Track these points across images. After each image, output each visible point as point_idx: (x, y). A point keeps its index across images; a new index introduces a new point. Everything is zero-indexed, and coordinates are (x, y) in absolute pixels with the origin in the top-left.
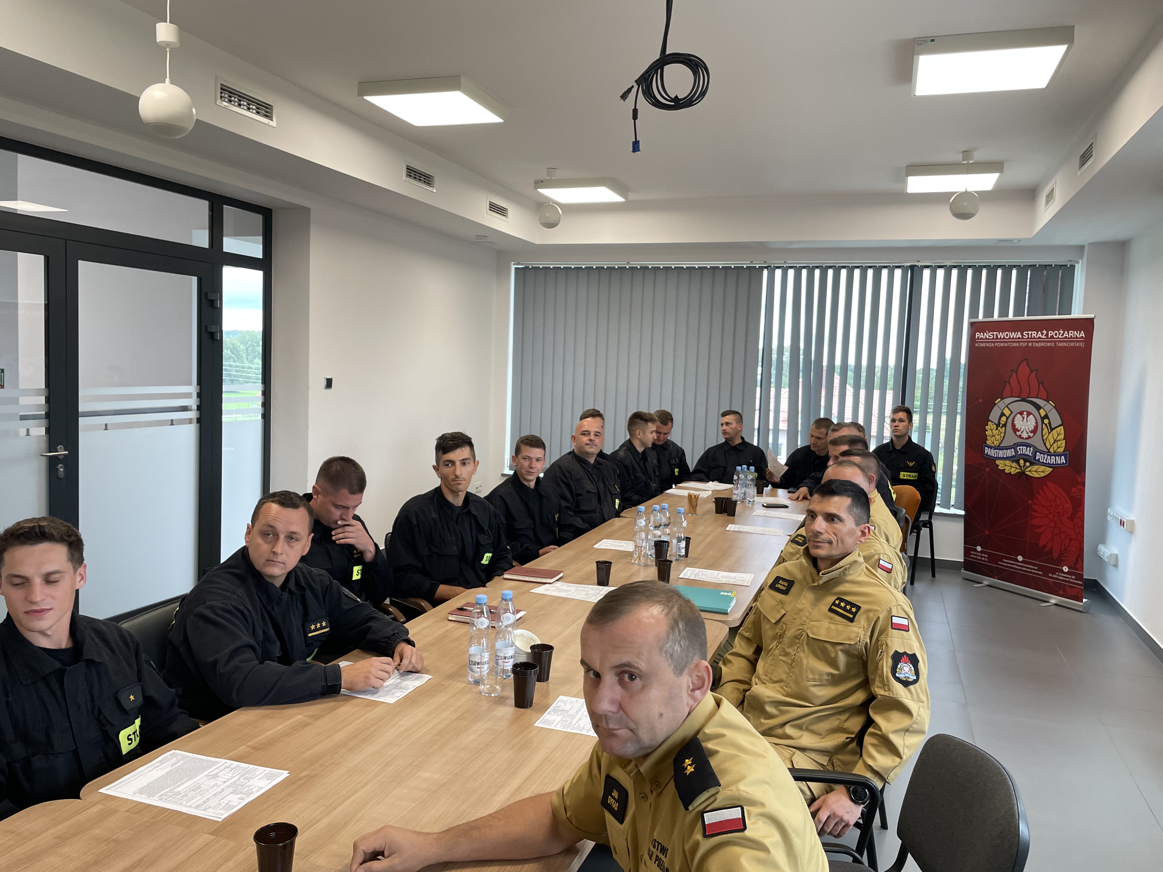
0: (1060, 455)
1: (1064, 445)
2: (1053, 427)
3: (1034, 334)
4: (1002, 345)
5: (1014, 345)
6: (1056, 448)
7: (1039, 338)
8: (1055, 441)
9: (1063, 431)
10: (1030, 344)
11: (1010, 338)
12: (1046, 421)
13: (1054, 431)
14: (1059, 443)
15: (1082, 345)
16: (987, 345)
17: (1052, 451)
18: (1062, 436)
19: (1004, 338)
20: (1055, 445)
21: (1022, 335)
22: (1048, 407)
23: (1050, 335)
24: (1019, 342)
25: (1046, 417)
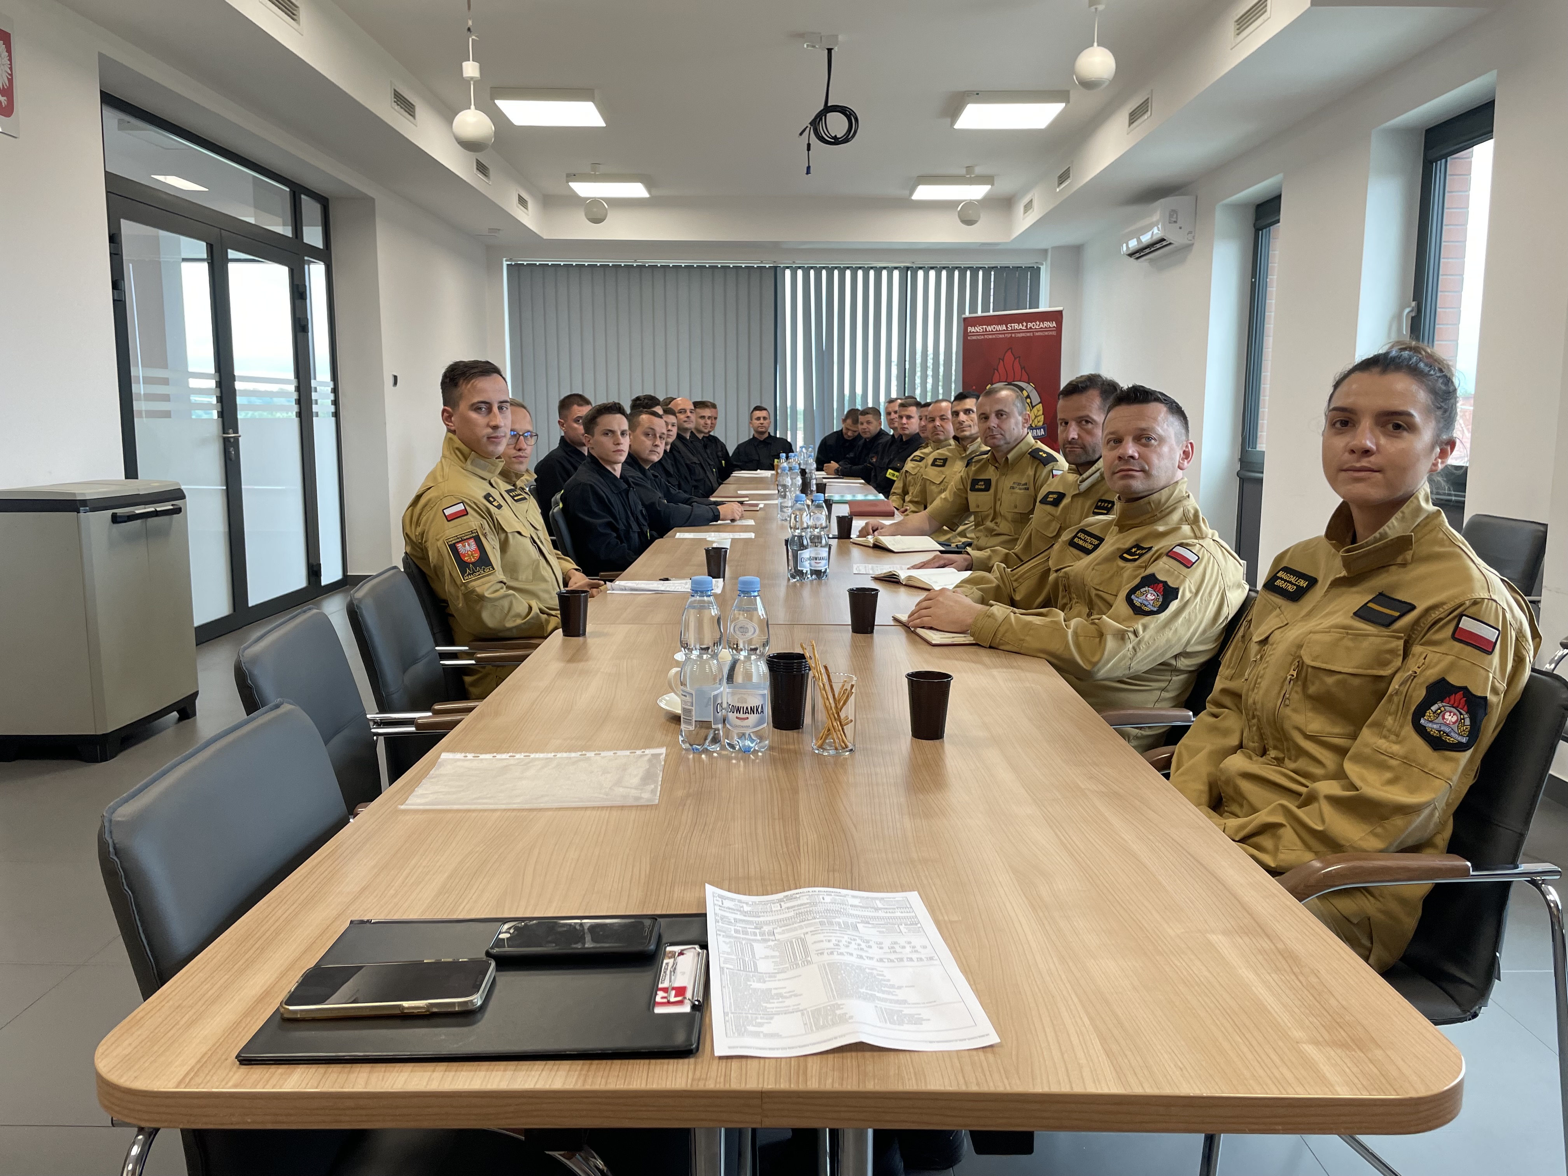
0: (1040, 428)
1: (1043, 419)
2: (1034, 405)
3: (1016, 326)
4: (990, 337)
5: (1001, 336)
6: (1036, 423)
7: (1021, 329)
8: (1036, 417)
9: (1041, 408)
10: (1013, 335)
11: (997, 331)
12: (1028, 400)
13: (1035, 409)
14: (1039, 418)
15: (1054, 333)
16: (978, 337)
17: (1034, 426)
18: (1041, 412)
19: (992, 331)
20: (1036, 420)
21: (1007, 327)
22: (1029, 388)
23: (1029, 326)
24: (1004, 334)
25: (1028, 397)
